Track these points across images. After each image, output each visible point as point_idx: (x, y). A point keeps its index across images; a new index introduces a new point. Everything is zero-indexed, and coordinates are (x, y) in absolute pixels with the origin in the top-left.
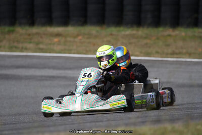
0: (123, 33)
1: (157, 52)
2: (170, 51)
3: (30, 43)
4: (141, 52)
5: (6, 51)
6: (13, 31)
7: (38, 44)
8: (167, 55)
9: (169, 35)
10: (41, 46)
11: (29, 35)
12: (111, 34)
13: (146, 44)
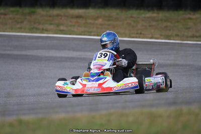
0: (143, 15)
1: (177, 35)
2: (190, 34)
3: (51, 24)
4: (161, 35)
5: (26, 32)
6: (34, 13)
7: (58, 25)
8: (187, 38)
9: (190, 19)
10: (62, 28)
11: (50, 16)
12: (132, 17)
13: (166, 27)
